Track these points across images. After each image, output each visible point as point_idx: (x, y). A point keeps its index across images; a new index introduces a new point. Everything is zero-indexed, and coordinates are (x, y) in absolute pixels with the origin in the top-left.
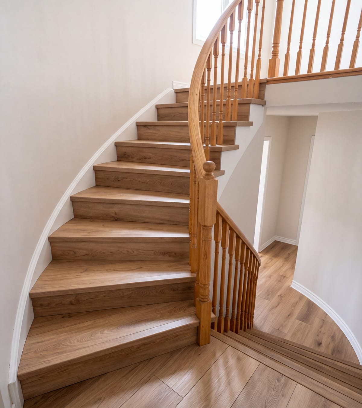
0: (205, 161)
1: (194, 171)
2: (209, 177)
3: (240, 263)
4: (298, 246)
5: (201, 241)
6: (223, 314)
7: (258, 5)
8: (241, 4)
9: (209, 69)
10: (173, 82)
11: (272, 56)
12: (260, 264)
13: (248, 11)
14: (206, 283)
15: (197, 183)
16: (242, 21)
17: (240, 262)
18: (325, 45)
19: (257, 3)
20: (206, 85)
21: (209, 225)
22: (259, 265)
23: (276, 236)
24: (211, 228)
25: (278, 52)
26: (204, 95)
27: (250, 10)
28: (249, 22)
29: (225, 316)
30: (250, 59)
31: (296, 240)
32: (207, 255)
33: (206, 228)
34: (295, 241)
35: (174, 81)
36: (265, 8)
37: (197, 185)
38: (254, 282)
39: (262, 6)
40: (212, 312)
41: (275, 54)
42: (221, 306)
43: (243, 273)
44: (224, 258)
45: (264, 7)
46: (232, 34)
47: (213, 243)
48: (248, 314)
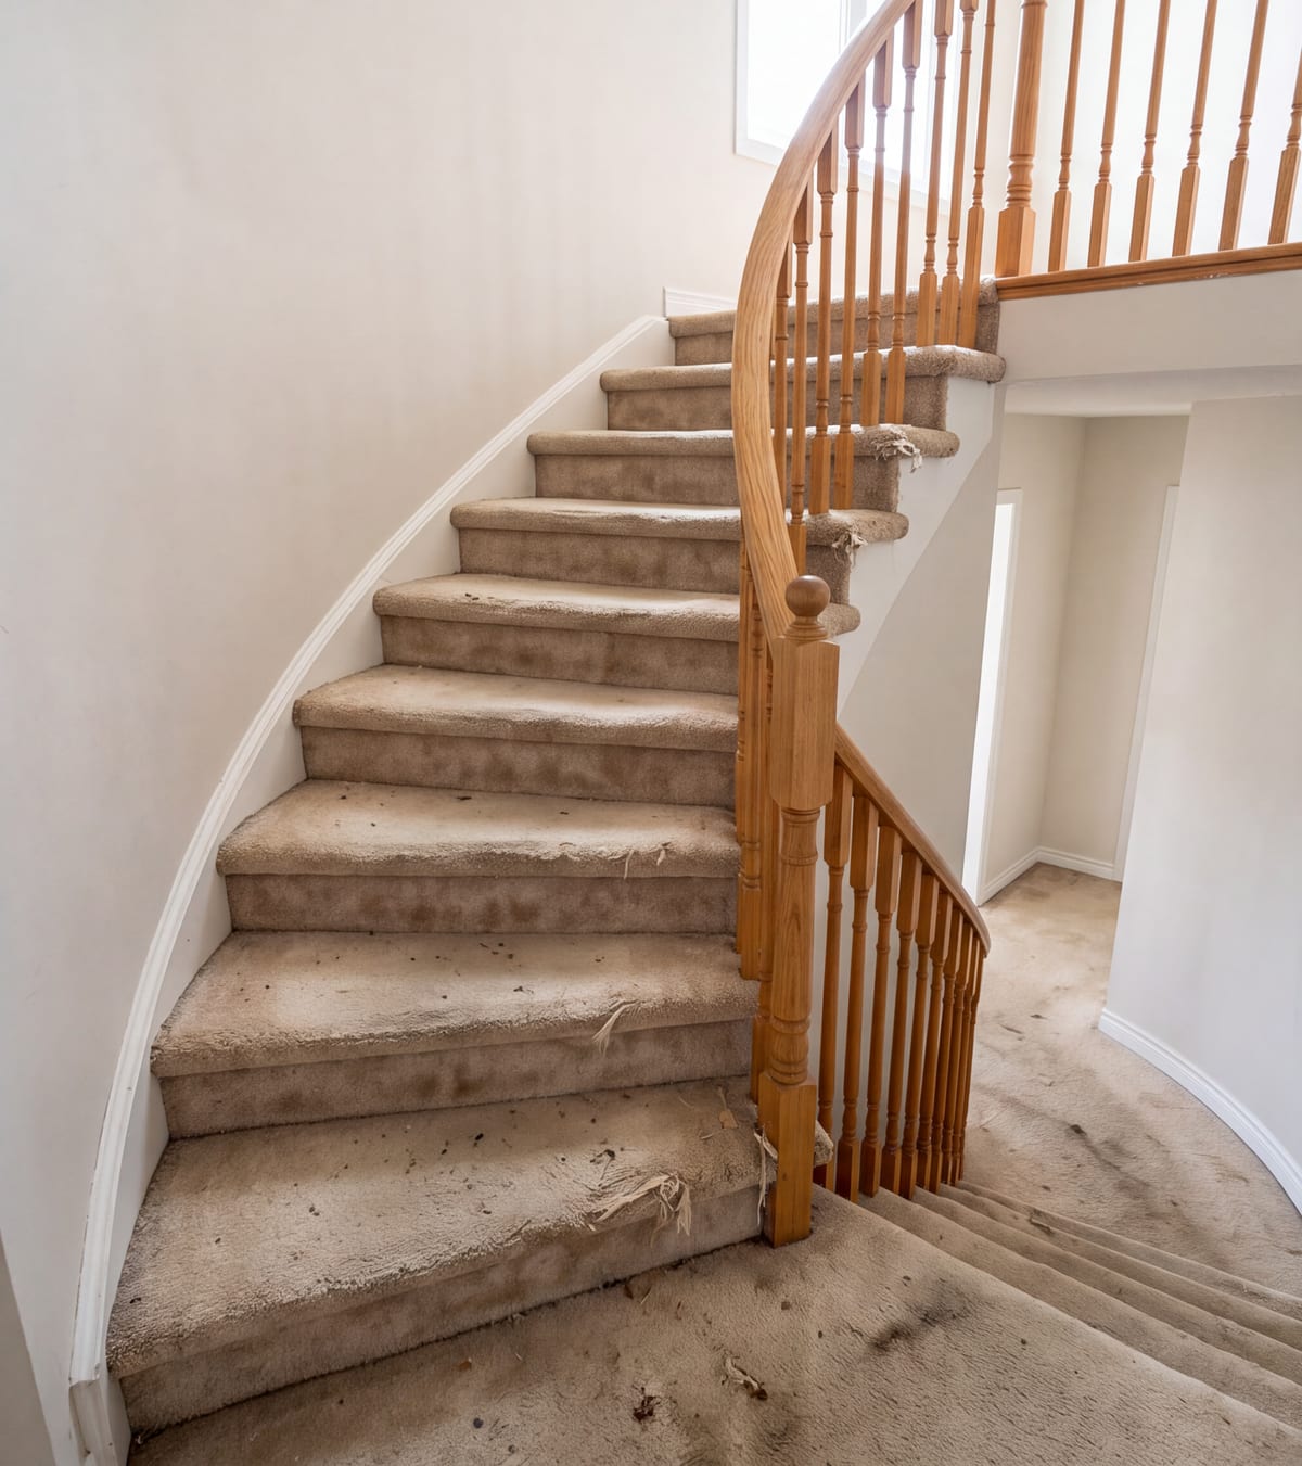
0: (794, 574)
1: (753, 609)
2: (808, 633)
3: (916, 945)
4: (1121, 883)
5: (780, 865)
6: (858, 1127)
7: (973, 18)
8: (912, 14)
9: (802, 244)
10: (664, 291)
11: (1009, 200)
12: (986, 948)
13: (935, 40)
14: (798, 1018)
15: (763, 654)
16: (918, 72)
17: (916, 941)
18: (1184, 163)
19: (969, 11)
20: (792, 302)
21: (807, 807)
22: (983, 953)
23: (1042, 848)
24: (815, 820)
25: (1030, 186)
26: (787, 336)
27: (942, 36)
28: (940, 78)
29: (864, 1135)
30: (944, 210)
31: (1113, 862)
32: (800, 917)
33: (793, 817)
34: (1111, 865)
35: (667, 290)
36: (995, 29)
37: (763, 661)
38: (965, 1013)
39: (985, 22)
40: (817, 1122)
41: (1019, 192)
42: (849, 1100)
43: (929, 982)
44: (858, 927)
45: (990, 25)
46: (881, 116)
47: (821, 870)
48: (946, 1127)
